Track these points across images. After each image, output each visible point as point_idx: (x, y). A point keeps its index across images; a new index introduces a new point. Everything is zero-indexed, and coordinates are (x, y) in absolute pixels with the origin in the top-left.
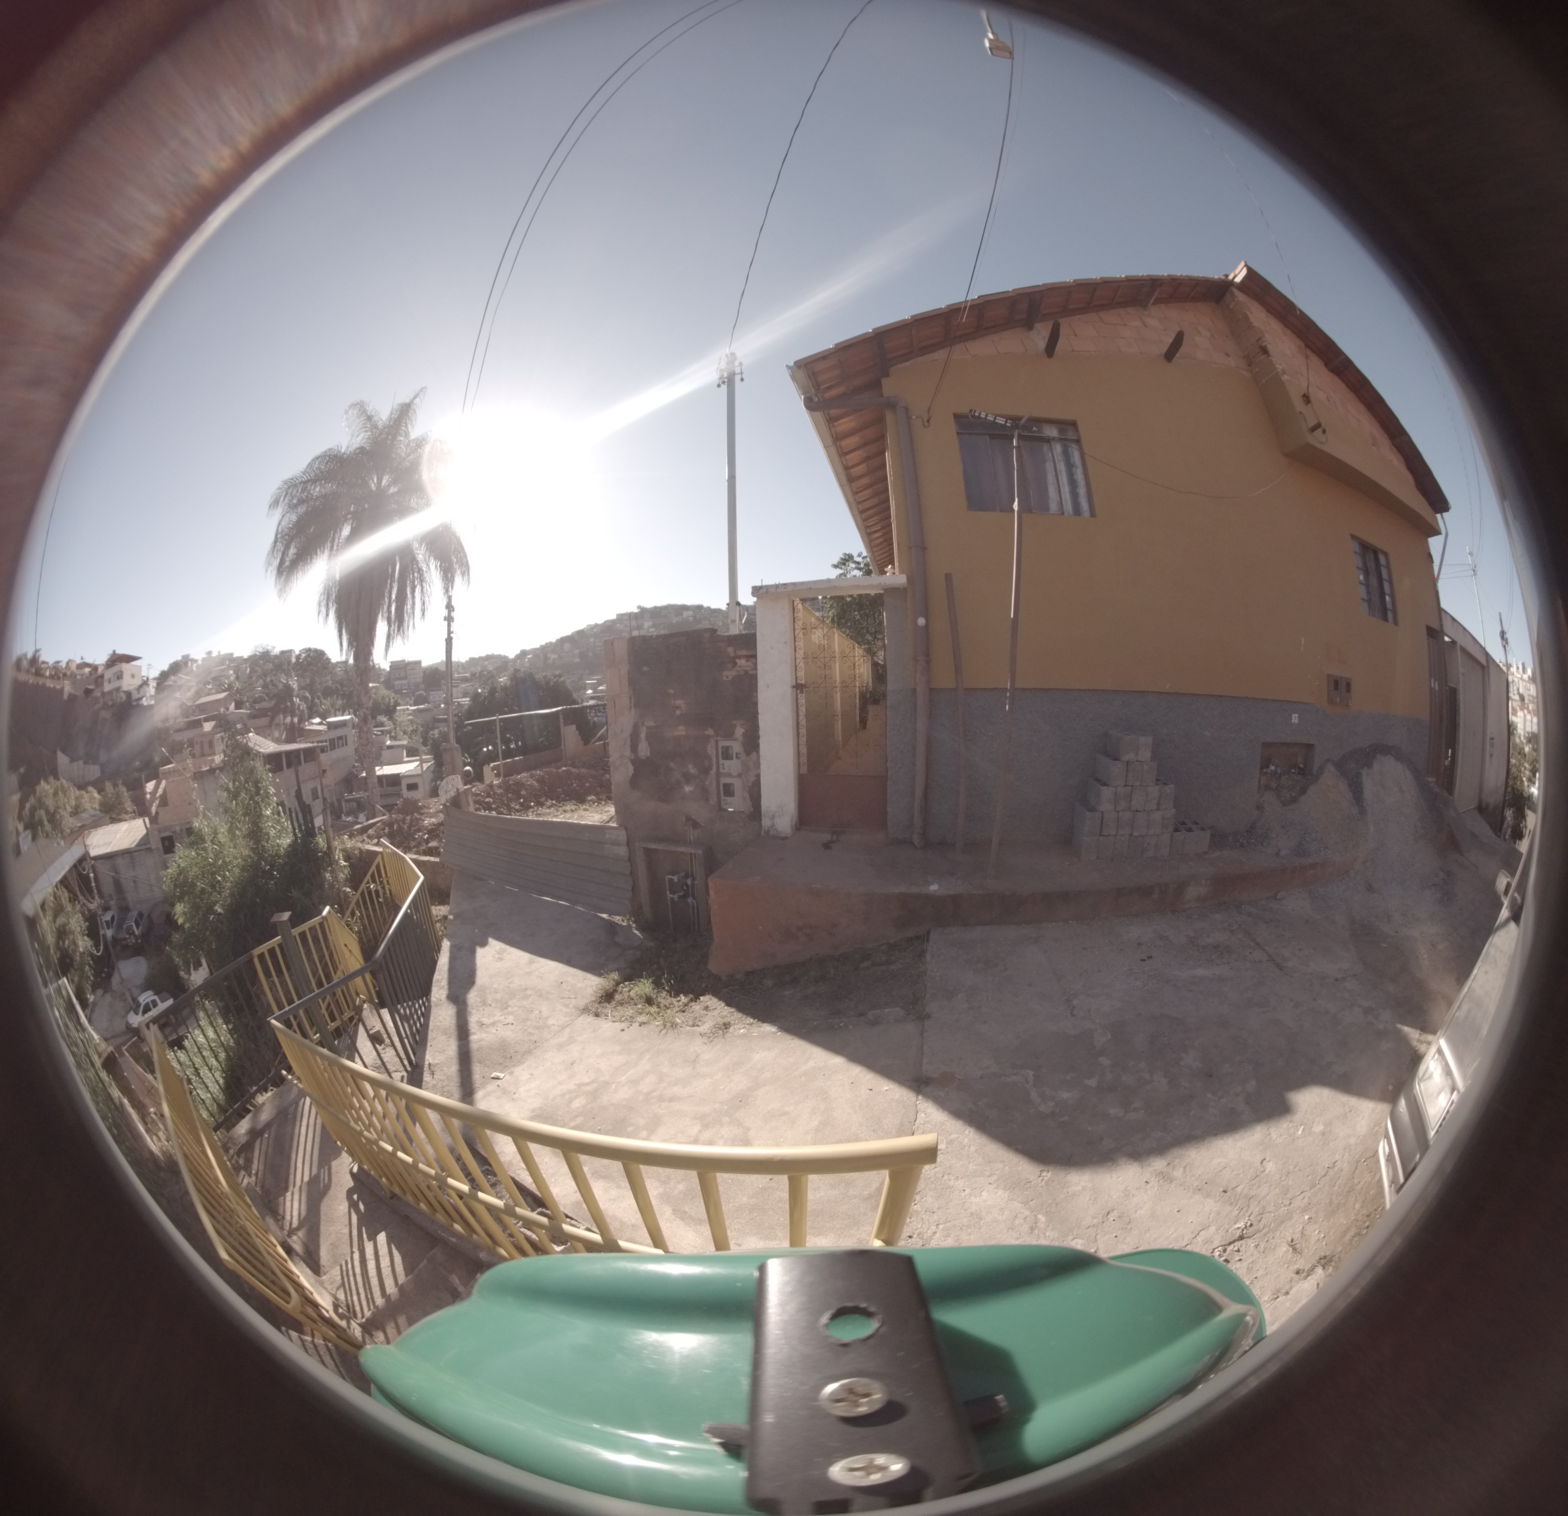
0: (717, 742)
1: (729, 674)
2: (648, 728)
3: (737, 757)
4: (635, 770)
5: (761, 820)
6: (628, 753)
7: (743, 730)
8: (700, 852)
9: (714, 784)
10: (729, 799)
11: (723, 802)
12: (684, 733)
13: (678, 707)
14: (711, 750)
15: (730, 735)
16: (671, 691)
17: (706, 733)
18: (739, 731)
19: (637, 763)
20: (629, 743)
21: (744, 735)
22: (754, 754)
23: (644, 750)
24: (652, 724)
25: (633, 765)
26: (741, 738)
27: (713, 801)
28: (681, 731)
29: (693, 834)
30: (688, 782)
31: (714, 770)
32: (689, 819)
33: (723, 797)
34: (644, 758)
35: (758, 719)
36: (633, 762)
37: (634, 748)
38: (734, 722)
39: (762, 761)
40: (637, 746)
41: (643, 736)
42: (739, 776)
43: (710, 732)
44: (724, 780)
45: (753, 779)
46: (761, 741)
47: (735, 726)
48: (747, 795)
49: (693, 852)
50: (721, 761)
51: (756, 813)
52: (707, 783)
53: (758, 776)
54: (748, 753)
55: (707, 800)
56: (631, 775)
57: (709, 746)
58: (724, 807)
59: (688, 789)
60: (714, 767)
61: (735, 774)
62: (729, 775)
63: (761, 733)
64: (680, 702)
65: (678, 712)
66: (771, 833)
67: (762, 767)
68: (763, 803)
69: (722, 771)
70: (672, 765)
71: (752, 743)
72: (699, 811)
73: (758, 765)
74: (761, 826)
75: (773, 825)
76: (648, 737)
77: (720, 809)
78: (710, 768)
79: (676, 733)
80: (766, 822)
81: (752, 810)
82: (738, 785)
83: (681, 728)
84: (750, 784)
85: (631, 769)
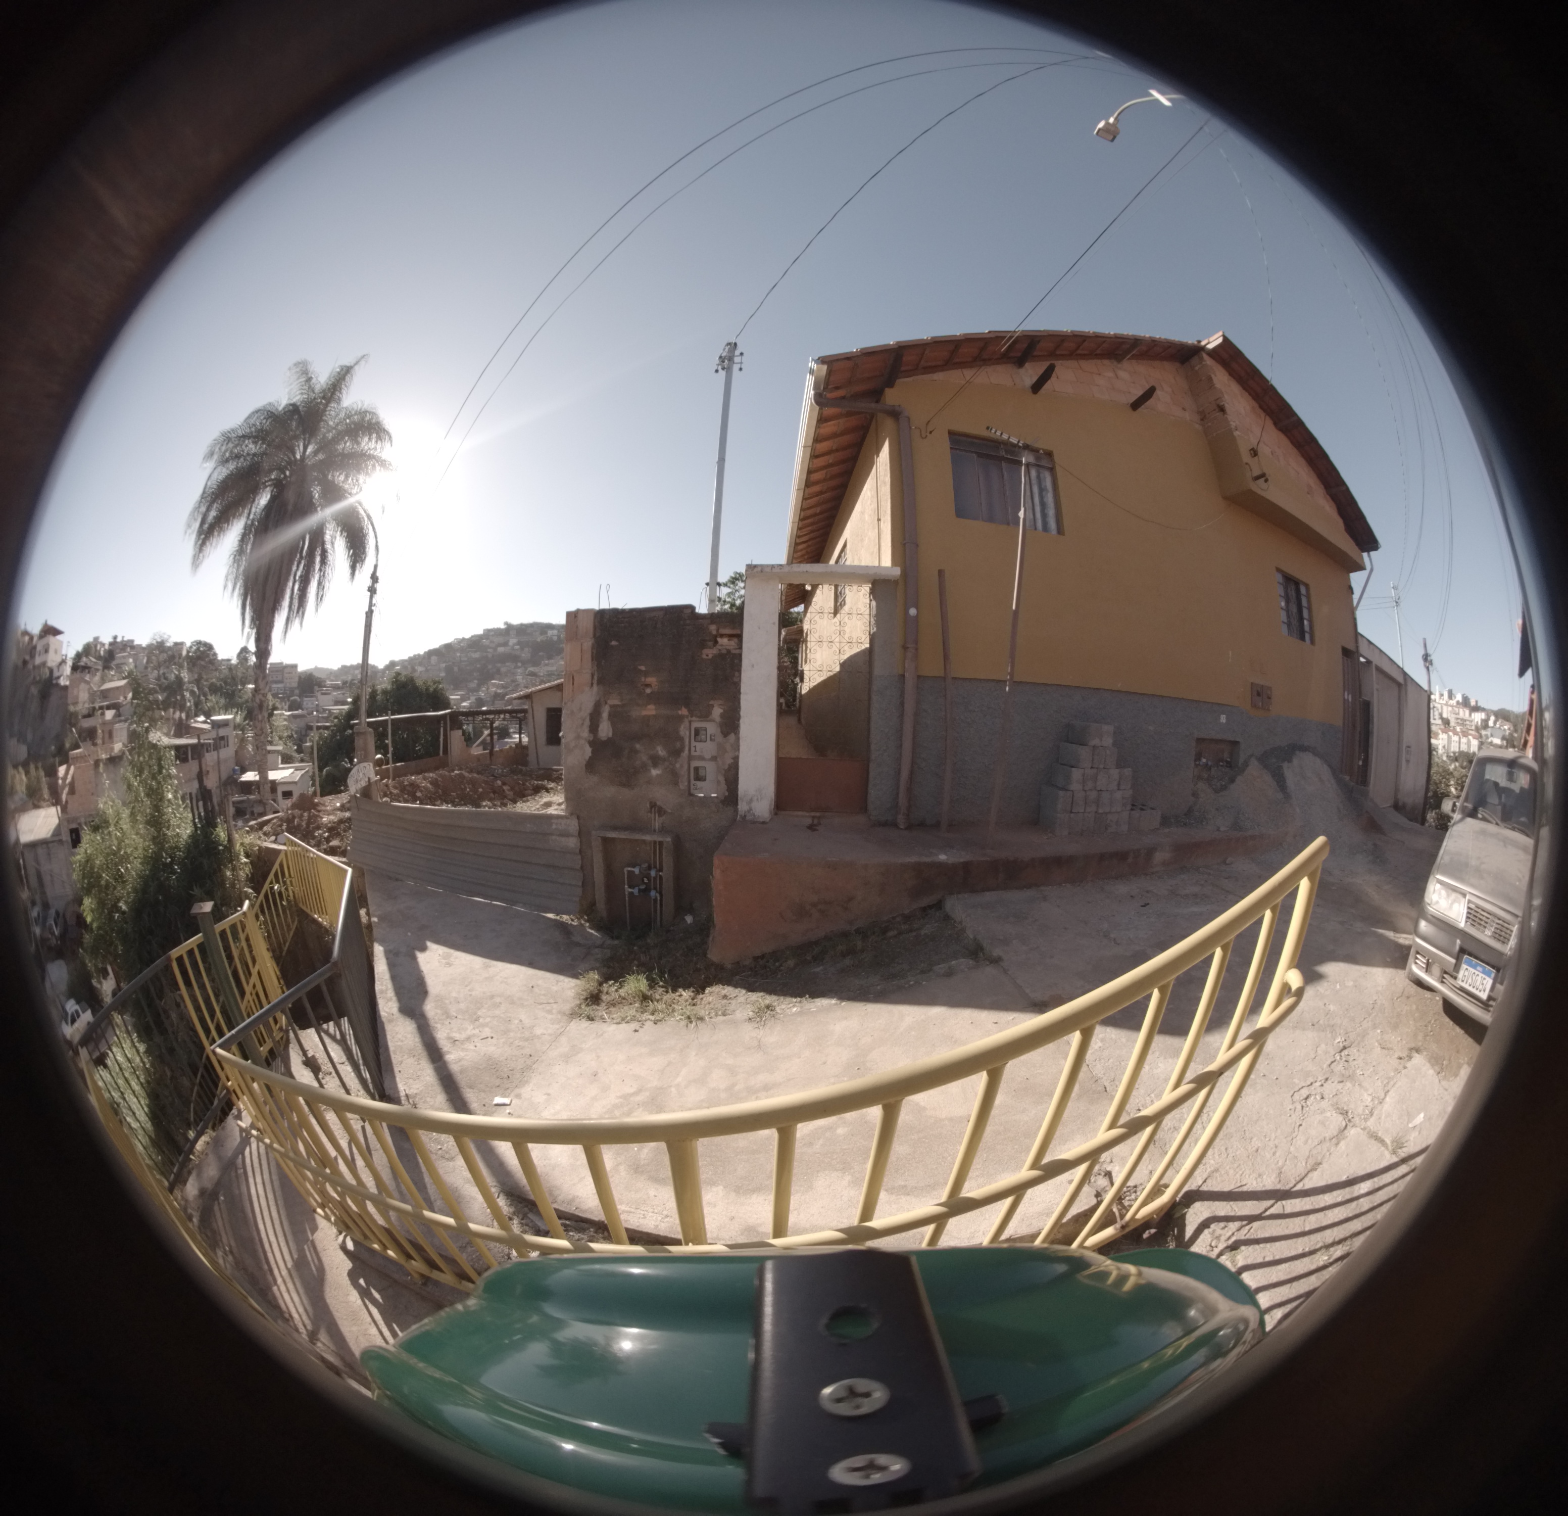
0: (690, 722)
1: (709, 653)
2: (611, 706)
3: (711, 740)
4: (593, 752)
5: (736, 803)
6: (586, 734)
7: (721, 711)
8: (669, 839)
9: (686, 767)
10: (699, 784)
11: (692, 787)
12: (654, 713)
13: (648, 686)
14: (683, 731)
15: (706, 716)
16: (643, 668)
17: (680, 712)
18: (717, 712)
19: (597, 745)
20: (587, 722)
21: (722, 715)
22: (732, 737)
23: (605, 730)
24: (616, 702)
25: (591, 746)
26: (718, 719)
27: (683, 786)
28: (651, 710)
29: (657, 822)
30: (655, 765)
31: (686, 752)
32: (653, 805)
33: (693, 782)
34: (605, 739)
35: (739, 700)
36: (592, 744)
37: (594, 728)
38: (712, 702)
39: (742, 743)
40: (598, 726)
41: (605, 715)
42: (714, 759)
43: (684, 711)
44: (695, 764)
45: (729, 761)
46: (741, 721)
47: (712, 706)
48: (722, 779)
49: (660, 839)
50: (693, 743)
51: (731, 797)
52: (678, 765)
53: (736, 759)
54: (725, 735)
55: (676, 784)
56: (587, 758)
57: (682, 727)
58: (692, 791)
59: (655, 772)
60: (687, 749)
61: (708, 756)
62: (701, 758)
63: (742, 713)
64: (651, 680)
65: (648, 691)
66: (749, 818)
67: (741, 748)
68: (739, 786)
69: (693, 753)
70: (638, 746)
71: (731, 724)
72: (665, 796)
73: (737, 747)
74: (736, 811)
75: (751, 809)
76: (613, 716)
77: (690, 795)
78: (681, 750)
79: (644, 713)
80: (742, 807)
81: (727, 794)
82: (710, 769)
83: (651, 707)
84: (726, 767)
85: (588, 751)
